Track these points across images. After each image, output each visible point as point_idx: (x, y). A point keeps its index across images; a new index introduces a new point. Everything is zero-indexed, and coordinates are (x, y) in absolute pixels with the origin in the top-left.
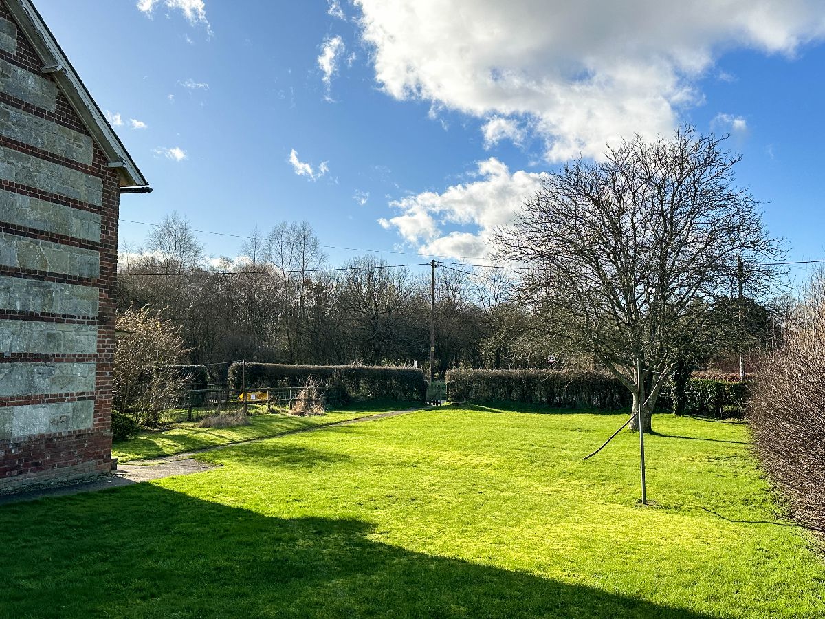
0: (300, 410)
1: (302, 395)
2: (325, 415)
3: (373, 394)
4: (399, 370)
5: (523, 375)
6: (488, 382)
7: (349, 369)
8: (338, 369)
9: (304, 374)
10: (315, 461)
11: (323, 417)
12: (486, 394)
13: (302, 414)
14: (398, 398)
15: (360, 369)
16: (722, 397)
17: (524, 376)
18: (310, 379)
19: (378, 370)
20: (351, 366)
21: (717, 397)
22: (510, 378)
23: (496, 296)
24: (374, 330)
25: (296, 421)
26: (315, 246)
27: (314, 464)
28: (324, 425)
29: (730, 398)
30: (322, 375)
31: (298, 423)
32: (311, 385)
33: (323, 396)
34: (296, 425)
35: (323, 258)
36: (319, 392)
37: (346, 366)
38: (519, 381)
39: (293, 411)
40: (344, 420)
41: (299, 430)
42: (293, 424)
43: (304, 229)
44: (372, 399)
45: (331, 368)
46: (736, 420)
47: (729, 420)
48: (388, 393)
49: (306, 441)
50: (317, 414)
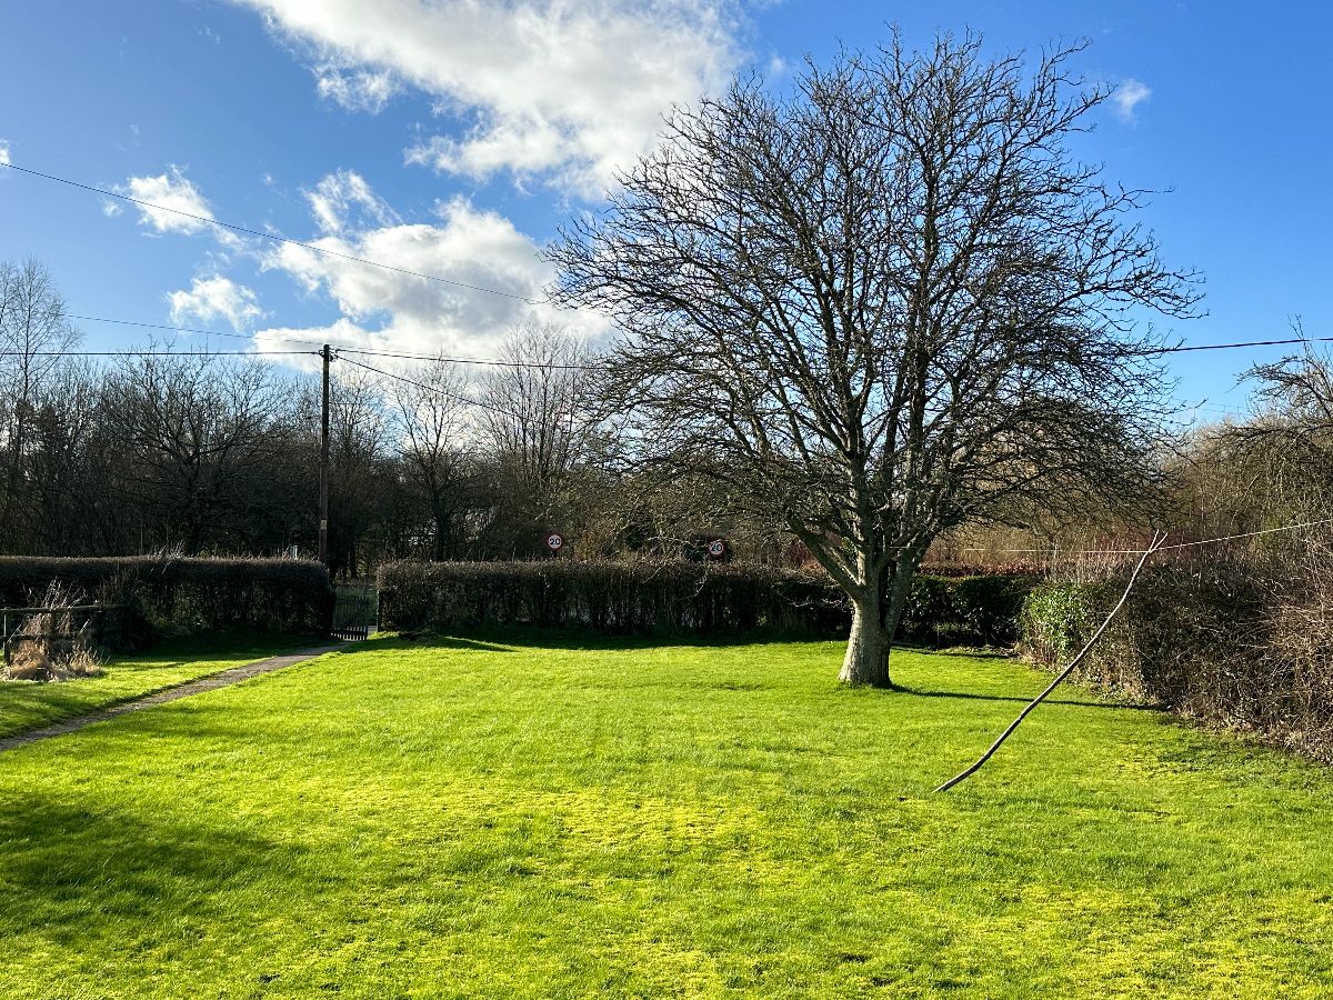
0: (35, 663)
1: (35, 625)
2: (101, 675)
3: (207, 620)
4: (272, 566)
5: (546, 570)
6: (467, 588)
7: (150, 564)
8: (123, 566)
9: (40, 578)
10: (149, 876)
11: (99, 683)
12: (466, 613)
13: (40, 675)
14: (269, 625)
15: (178, 563)
16: (942, 606)
17: (548, 574)
18: (54, 588)
19: (222, 566)
20: (155, 557)
21: (931, 606)
22: (517, 578)
23: (438, 428)
24: (190, 487)
25: (29, 698)
26: (55, 312)
27: (150, 891)
28: (110, 705)
29: (959, 607)
30: (86, 580)
31: (36, 705)
32: (57, 600)
33: (88, 627)
34: (31, 711)
35: (73, 337)
36: (79, 617)
37: (141, 558)
38: (535, 584)
39: (16, 667)
40: (157, 687)
41: (43, 726)
42: (23, 709)
43: (30, 274)
44: (206, 630)
45: (105, 563)
46: (971, 651)
47: (956, 650)
48: (243, 617)
49: (83, 774)
50: (81, 673)
